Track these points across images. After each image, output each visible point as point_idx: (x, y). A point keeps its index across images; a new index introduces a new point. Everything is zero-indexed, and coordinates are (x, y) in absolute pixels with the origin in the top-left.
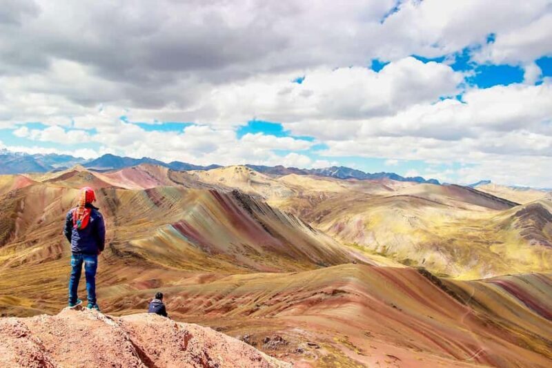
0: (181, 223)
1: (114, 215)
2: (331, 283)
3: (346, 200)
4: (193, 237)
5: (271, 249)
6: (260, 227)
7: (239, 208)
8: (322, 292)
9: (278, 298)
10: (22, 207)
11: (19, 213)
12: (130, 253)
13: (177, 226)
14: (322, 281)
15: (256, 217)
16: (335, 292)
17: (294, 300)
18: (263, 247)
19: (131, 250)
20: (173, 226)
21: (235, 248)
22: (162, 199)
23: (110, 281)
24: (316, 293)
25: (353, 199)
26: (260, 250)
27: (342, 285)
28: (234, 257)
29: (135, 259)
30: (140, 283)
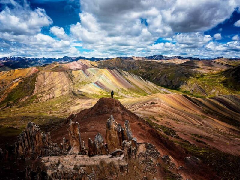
0: (97, 82)
1: (72, 80)
2: (151, 100)
3: (160, 69)
4: (102, 87)
5: (131, 89)
6: (126, 81)
7: (118, 75)
8: (147, 104)
9: (132, 106)
10: (36, 80)
11: (36, 83)
12: (80, 94)
13: (96, 83)
14: (147, 100)
15: (125, 78)
16: (152, 103)
17: (138, 107)
18: (128, 89)
19: (81, 93)
20: (94, 83)
21: (118, 90)
22: (89, 74)
23: (74, 105)
24: (145, 104)
25: (162, 68)
26: (127, 90)
27: (154, 101)
28: (118, 93)
29: (82, 96)
30: (85, 104)
